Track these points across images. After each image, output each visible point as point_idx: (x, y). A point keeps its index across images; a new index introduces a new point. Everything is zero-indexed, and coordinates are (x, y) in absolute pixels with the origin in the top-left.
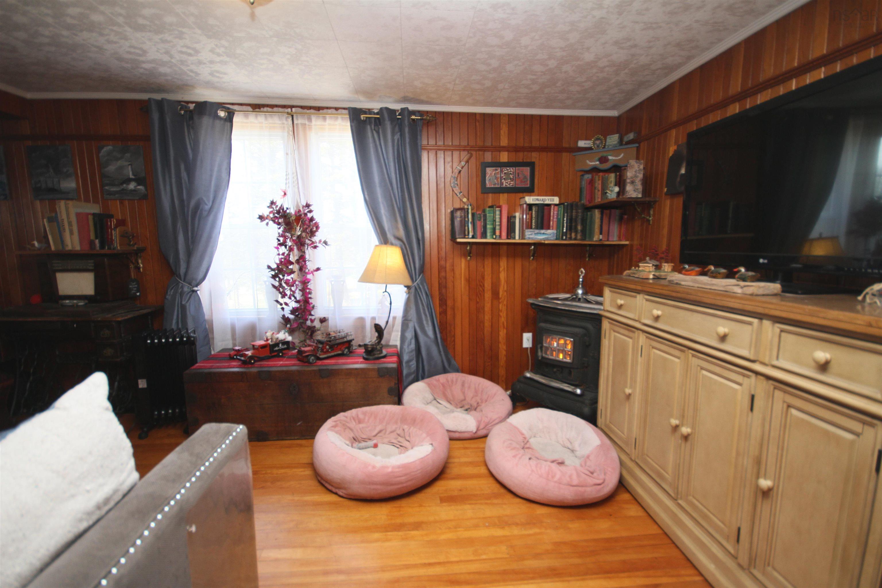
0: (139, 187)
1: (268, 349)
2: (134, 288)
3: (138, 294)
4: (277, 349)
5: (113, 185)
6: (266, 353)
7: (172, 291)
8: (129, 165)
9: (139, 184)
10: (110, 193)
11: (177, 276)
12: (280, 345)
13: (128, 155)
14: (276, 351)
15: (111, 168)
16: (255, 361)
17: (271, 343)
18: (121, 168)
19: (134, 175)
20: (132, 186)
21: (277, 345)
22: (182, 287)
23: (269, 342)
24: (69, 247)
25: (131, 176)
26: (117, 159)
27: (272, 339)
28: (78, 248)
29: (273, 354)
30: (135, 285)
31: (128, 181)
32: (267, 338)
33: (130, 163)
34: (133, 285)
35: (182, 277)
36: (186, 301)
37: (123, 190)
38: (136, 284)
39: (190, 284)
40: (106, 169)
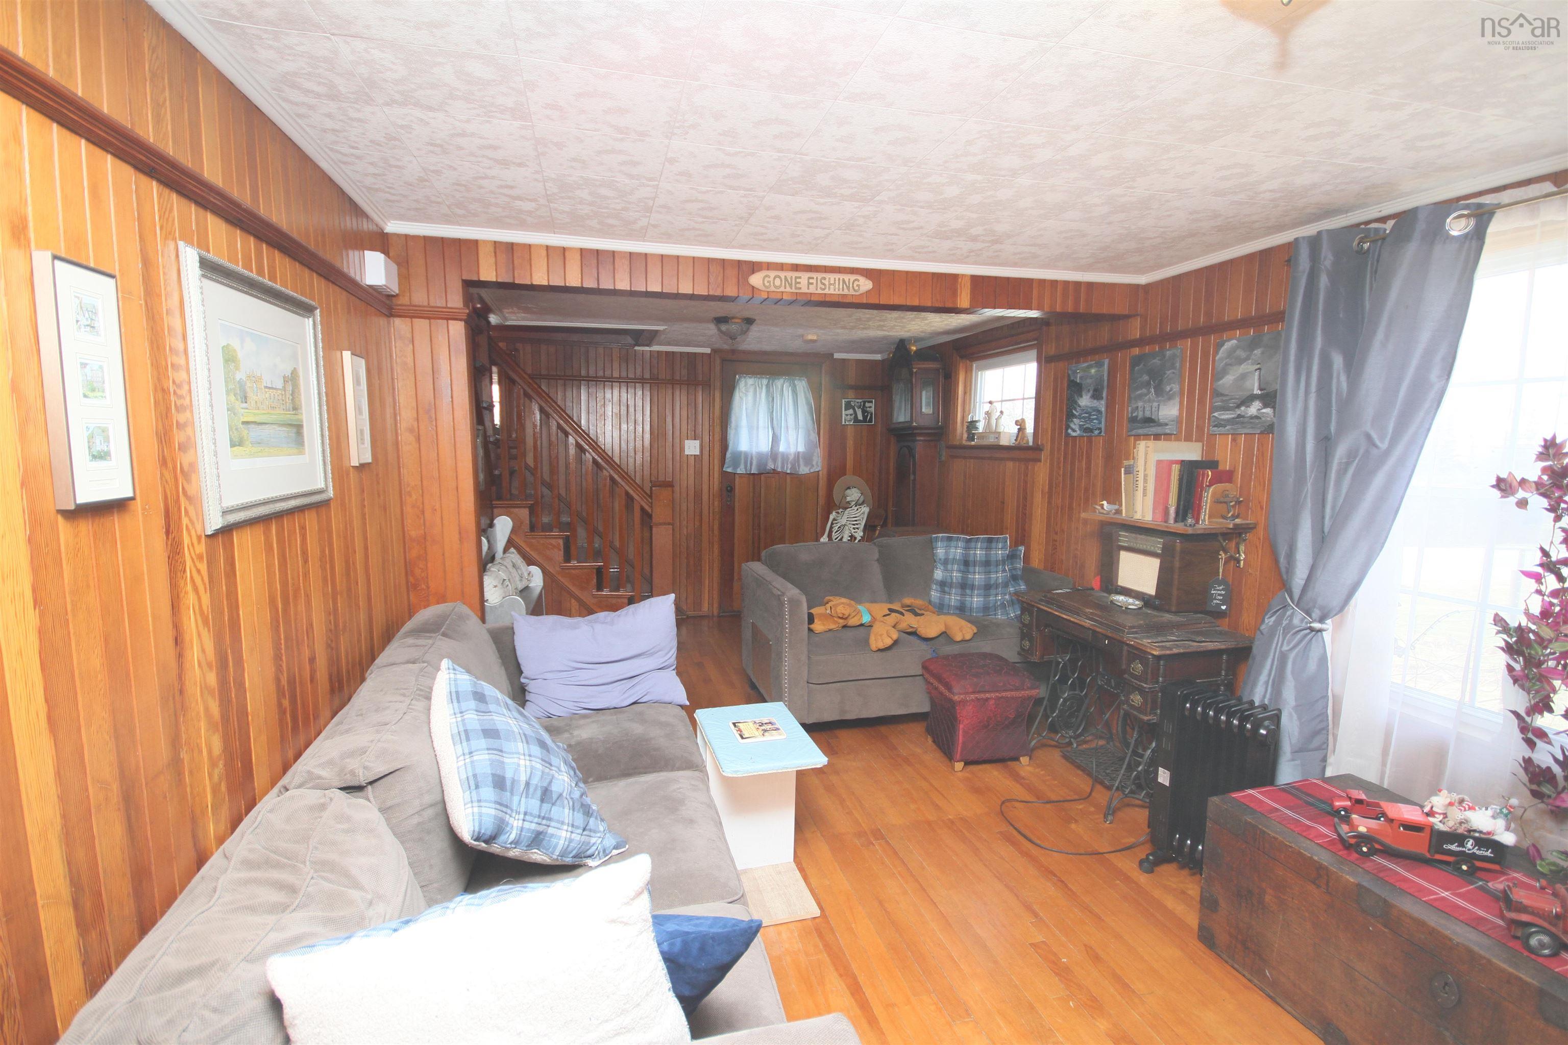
0: (1264, 411)
1: (1425, 835)
2: (1220, 595)
3: (1224, 607)
4: (1454, 847)
5: (1225, 409)
6: (1419, 845)
7: (1273, 619)
8: (1256, 370)
9: (1265, 406)
10: (1219, 424)
11: (1286, 591)
12: (1470, 844)
13: (1258, 352)
14: (1450, 853)
15: (1228, 380)
16: (1373, 852)
17: (1442, 827)
18: (1243, 377)
19: (1261, 390)
20: (1254, 409)
21: (1460, 839)
22: (1292, 616)
23: (1435, 821)
24: (1138, 516)
25: (1257, 391)
26: (1240, 361)
27: (1445, 815)
28: (1149, 517)
29: (1438, 857)
30: (1220, 590)
31: (1248, 400)
32: (1432, 807)
33: (1258, 366)
34: (1218, 590)
35: (1296, 596)
36: (1291, 645)
37: (1239, 416)
38: (1223, 590)
39: (1308, 613)
40: (1221, 382)
